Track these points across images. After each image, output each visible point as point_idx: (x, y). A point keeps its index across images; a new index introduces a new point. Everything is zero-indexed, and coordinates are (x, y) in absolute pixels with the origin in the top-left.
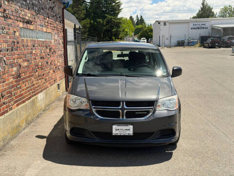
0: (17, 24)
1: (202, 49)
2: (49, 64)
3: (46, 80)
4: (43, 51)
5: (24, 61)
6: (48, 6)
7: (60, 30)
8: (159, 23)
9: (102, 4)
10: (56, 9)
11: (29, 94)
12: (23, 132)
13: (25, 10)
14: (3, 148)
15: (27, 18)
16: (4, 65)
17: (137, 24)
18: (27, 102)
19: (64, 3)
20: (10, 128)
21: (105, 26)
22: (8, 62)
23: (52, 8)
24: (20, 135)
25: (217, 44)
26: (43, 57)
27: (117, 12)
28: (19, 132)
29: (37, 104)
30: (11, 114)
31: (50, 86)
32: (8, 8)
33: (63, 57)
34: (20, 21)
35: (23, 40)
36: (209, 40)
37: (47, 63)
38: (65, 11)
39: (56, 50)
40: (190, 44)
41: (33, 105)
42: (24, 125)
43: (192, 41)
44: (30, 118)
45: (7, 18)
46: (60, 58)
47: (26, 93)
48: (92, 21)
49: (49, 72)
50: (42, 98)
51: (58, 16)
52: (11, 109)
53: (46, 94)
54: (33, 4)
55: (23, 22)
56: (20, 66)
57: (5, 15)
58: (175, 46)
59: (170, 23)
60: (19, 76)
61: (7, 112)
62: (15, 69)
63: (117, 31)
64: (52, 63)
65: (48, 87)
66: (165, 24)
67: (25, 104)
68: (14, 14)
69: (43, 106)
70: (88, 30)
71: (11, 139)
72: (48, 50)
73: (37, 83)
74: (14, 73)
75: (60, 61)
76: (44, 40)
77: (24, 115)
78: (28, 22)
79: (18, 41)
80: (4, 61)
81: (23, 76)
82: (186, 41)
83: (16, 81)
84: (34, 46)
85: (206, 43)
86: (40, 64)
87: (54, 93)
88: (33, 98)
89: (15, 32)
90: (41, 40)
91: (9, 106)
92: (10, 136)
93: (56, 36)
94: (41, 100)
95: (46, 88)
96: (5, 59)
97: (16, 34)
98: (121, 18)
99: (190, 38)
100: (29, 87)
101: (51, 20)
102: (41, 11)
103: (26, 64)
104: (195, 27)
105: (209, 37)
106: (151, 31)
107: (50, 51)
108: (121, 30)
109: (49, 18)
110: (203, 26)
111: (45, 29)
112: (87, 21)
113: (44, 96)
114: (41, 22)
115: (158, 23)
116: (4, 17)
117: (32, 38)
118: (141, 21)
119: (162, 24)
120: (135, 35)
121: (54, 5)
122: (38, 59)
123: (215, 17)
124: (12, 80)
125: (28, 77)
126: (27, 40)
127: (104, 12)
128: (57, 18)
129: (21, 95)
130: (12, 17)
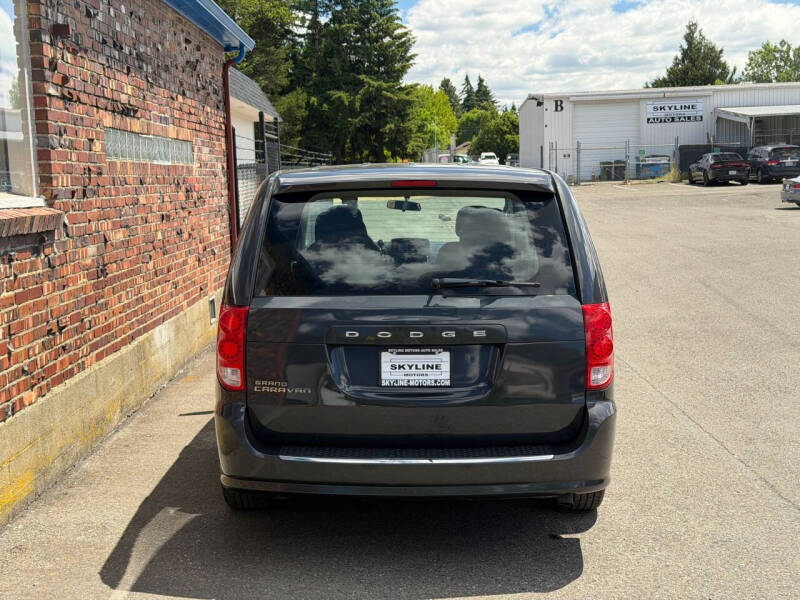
0: (97, 117)
1: (685, 189)
2: (185, 236)
3: (176, 285)
4: (166, 199)
5: (115, 226)
6: (181, 61)
7: (215, 131)
8: (540, 104)
9: (348, 41)
10: (204, 66)
11: (131, 327)
12: (115, 438)
13: (118, 76)
14: (62, 480)
15: (124, 98)
16: (64, 238)
17: (468, 105)
18: (124, 350)
19: (228, 48)
20: (79, 424)
21: (357, 115)
22: (73, 228)
23: (193, 66)
24: (107, 445)
25: (733, 173)
26: (168, 216)
27: (398, 66)
28: (103, 437)
29: (153, 359)
30: (82, 381)
31: (189, 305)
32: (72, 72)
33: (226, 217)
34: (106, 109)
35: (112, 165)
36: (709, 160)
37: (180, 233)
38: (231, 70)
39: (206, 195)
40: (646, 172)
41: (139, 360)
42: (116, 418)
43: (650, 161)
44: (132, 400)
45: (70, 100)
46: (218, 219)
47: (121, 321)
48: (314, 99)
49: (185, 263)
50: (165, 340)
51: (210, 90)
52: (82, 367)
53: (177, 330)
54: (139, 57)
55: (113, 112)
56: (106, 241)
57: (66, 94)
58: (594, 179)
59: (576, 103)
60: (104, 272)
61: (70, 374)
62: (92, 249)
63: (398, 131)
64: (195, 233)
65: (181, 308)
66: (559, 105)
67: (118, 354)
68: (90, 89)
69: (168, 365)
70: (299, 127)
71: (83, 456)
72: (182, 194)
73: (151, 296)
74: (89, 261)
75: (218, 228)
76: (170, 164)
77: (117, 386)
78: (127, 111)
79: (99, 168)
80: (65, 225)
81: (113, 271)
82: (632, 163)
83: (95, 287)
84: (142, 183)
85: (700, 169)
86: (160, 236)
87: (198, 328)
88: (141, 338)
89: (91, 140)
90: (161, 163)
91: (76, 357)
92: (78, 447)
93: (206, 150)
94: (162, 348)
95: (175, 312)
96: (67, 222)
97: (94, 148)
98: (413, 87)
99: (642, 152)
100: (128, 306)
101: (189, 101)
102: (163, 74)
103: (119, 236)
104: (661, 114)
105: (708, 149)
106: (515, 128)
107: (187, 197)
108: (412, 125)
109: (184, 94)
110: (688, 113)
111: (172, 131)
112: (298, 98)
113: (172, 335)
114: (164, 108)
115: (535, 102)
116: (63, 97)
117: (138, 157)
118: (480, 95)
119: (549, 105)
120: (458, 143)
121: (198, 55)
122: (154, 222)
123: (730, 82)
124: (82, 281)
125: (126, 275)
126: (124, 165)
127: (355, 68)
128: (208, 94)
129: (108, 327)
130: (84, 98)
